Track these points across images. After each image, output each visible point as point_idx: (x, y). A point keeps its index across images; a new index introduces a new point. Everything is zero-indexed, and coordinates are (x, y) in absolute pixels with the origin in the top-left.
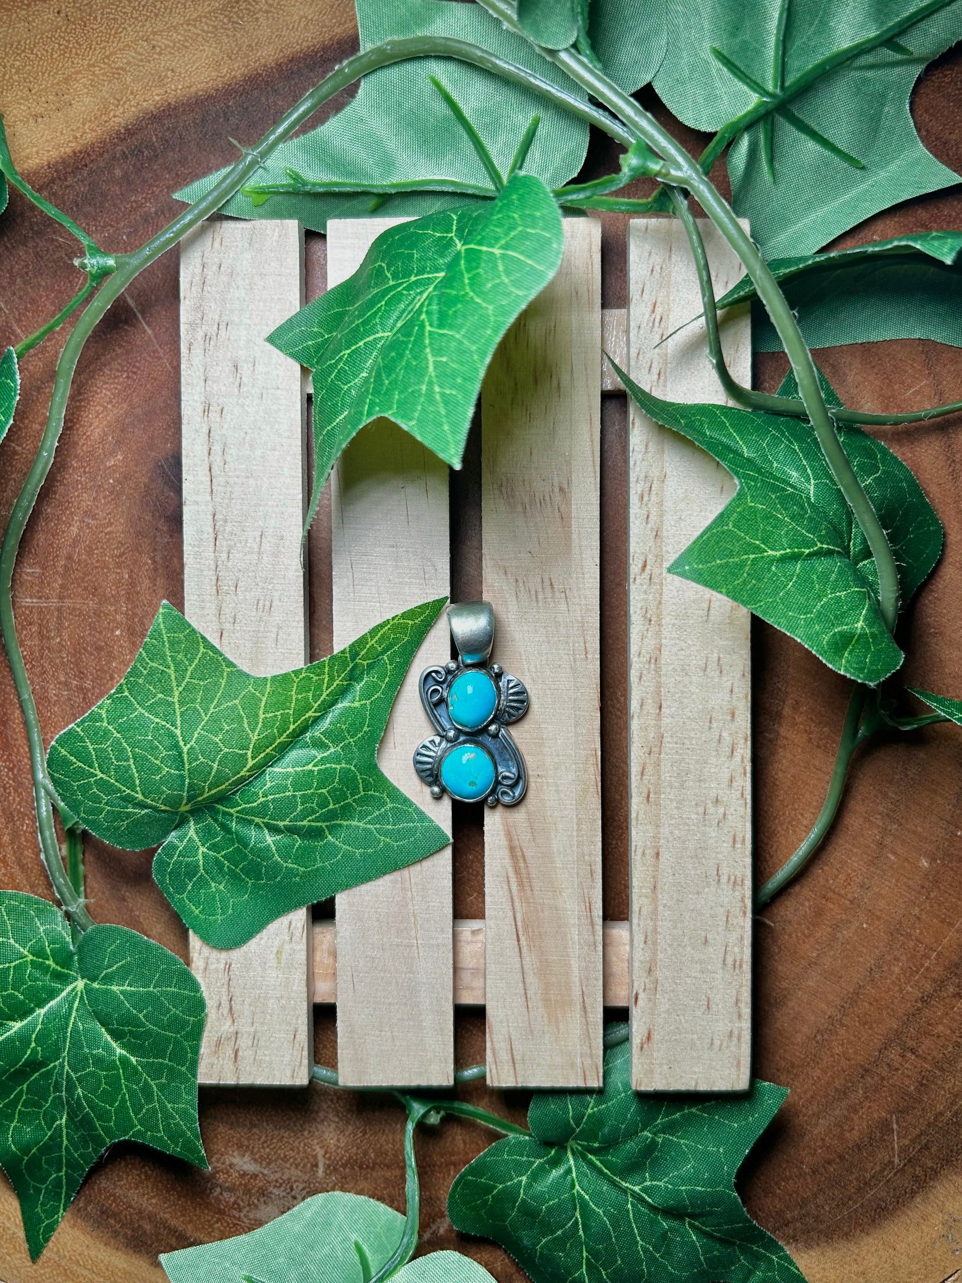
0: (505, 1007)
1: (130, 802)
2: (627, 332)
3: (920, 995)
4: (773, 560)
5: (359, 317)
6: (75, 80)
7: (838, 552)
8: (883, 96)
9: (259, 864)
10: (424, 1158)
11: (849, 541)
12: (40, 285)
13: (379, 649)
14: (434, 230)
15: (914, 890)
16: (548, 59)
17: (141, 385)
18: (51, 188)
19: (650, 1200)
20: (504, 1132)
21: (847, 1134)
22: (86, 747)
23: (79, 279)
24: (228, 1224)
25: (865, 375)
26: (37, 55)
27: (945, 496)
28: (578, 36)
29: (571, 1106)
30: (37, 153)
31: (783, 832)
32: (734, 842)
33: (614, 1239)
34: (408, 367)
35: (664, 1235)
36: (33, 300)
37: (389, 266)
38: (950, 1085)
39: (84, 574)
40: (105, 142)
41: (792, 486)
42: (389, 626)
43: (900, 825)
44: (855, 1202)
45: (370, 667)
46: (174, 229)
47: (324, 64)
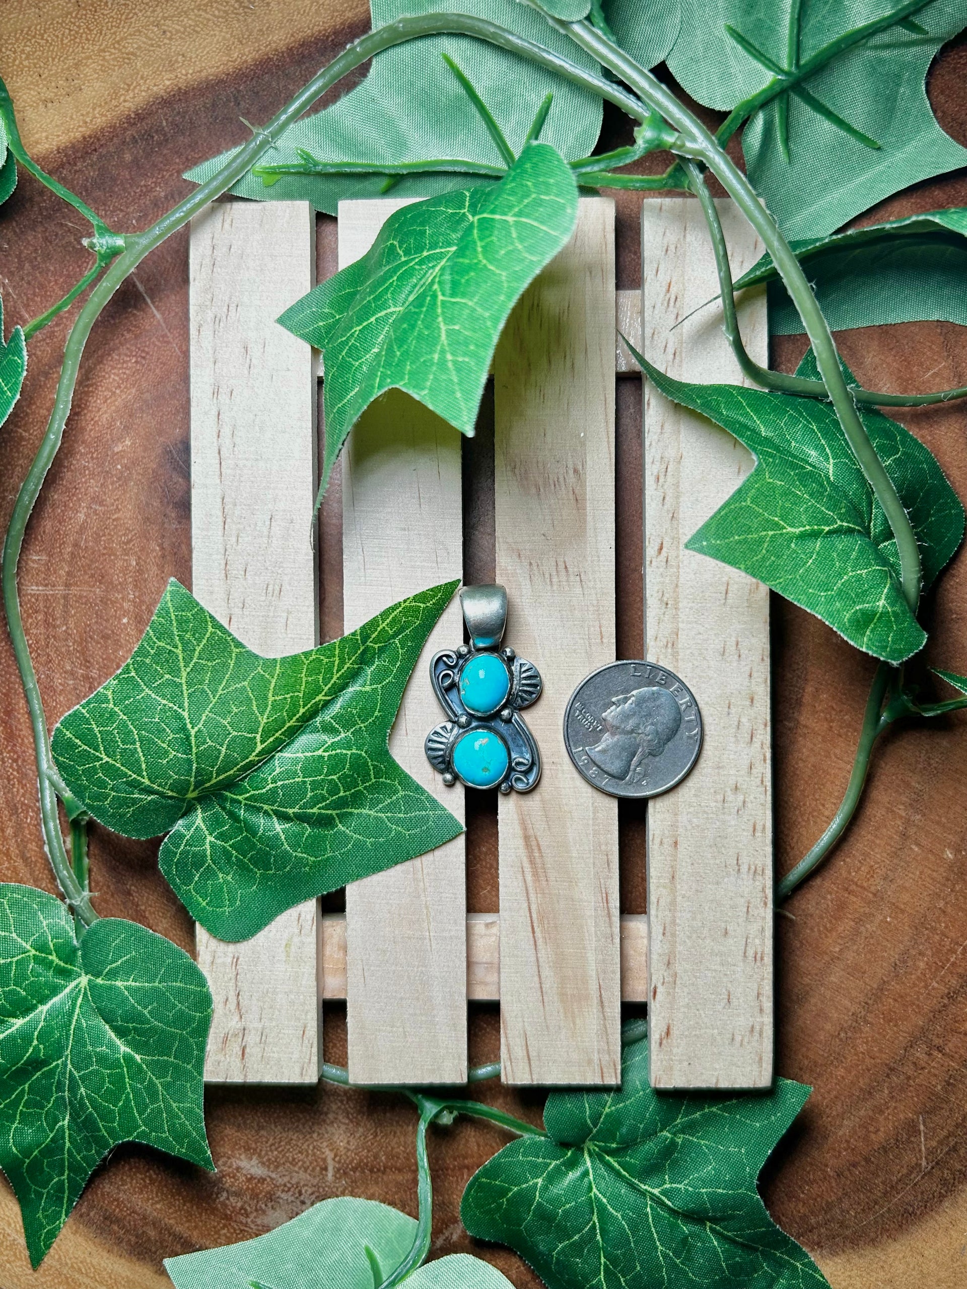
0: (520, 1001)
1: (136, 788)
2: (642, 312)
3: (946, 991)
4: (791, 538)
5: (370, 293)
6: (86, 64)
7: (859, 531)
8: (898, 76)
9: (268, 853)
10: (437, 1161)
11: (870, 522)
12: (49, 270)
13: (390, 632)
14: (446, 207)
15: (939, 883)
16: (562, 31)
17: (150, 370)
18: (61, 173)
19: (670, 1204)
20: (518, 1133)
21: (873, 1136)
24: (235, 1230)
25: (883, 358)
26: (47, 41)
28: (592, 9)
29: (587, 1103)
30: (47, 138)
31: (804, 823)
32: (754, 830)
33: (632, 1245)
34: (420, 337)
35: (684, 1241)
36: (42, 285)
37: (401, 243)
39: (91, 561)
40: (115, 127)
41: (810, 465)
42: (400, 609)
43: (924, 815)
44: (882, 1207)
45: (381, 650)
46: (185, 209)
47: (336, 46)
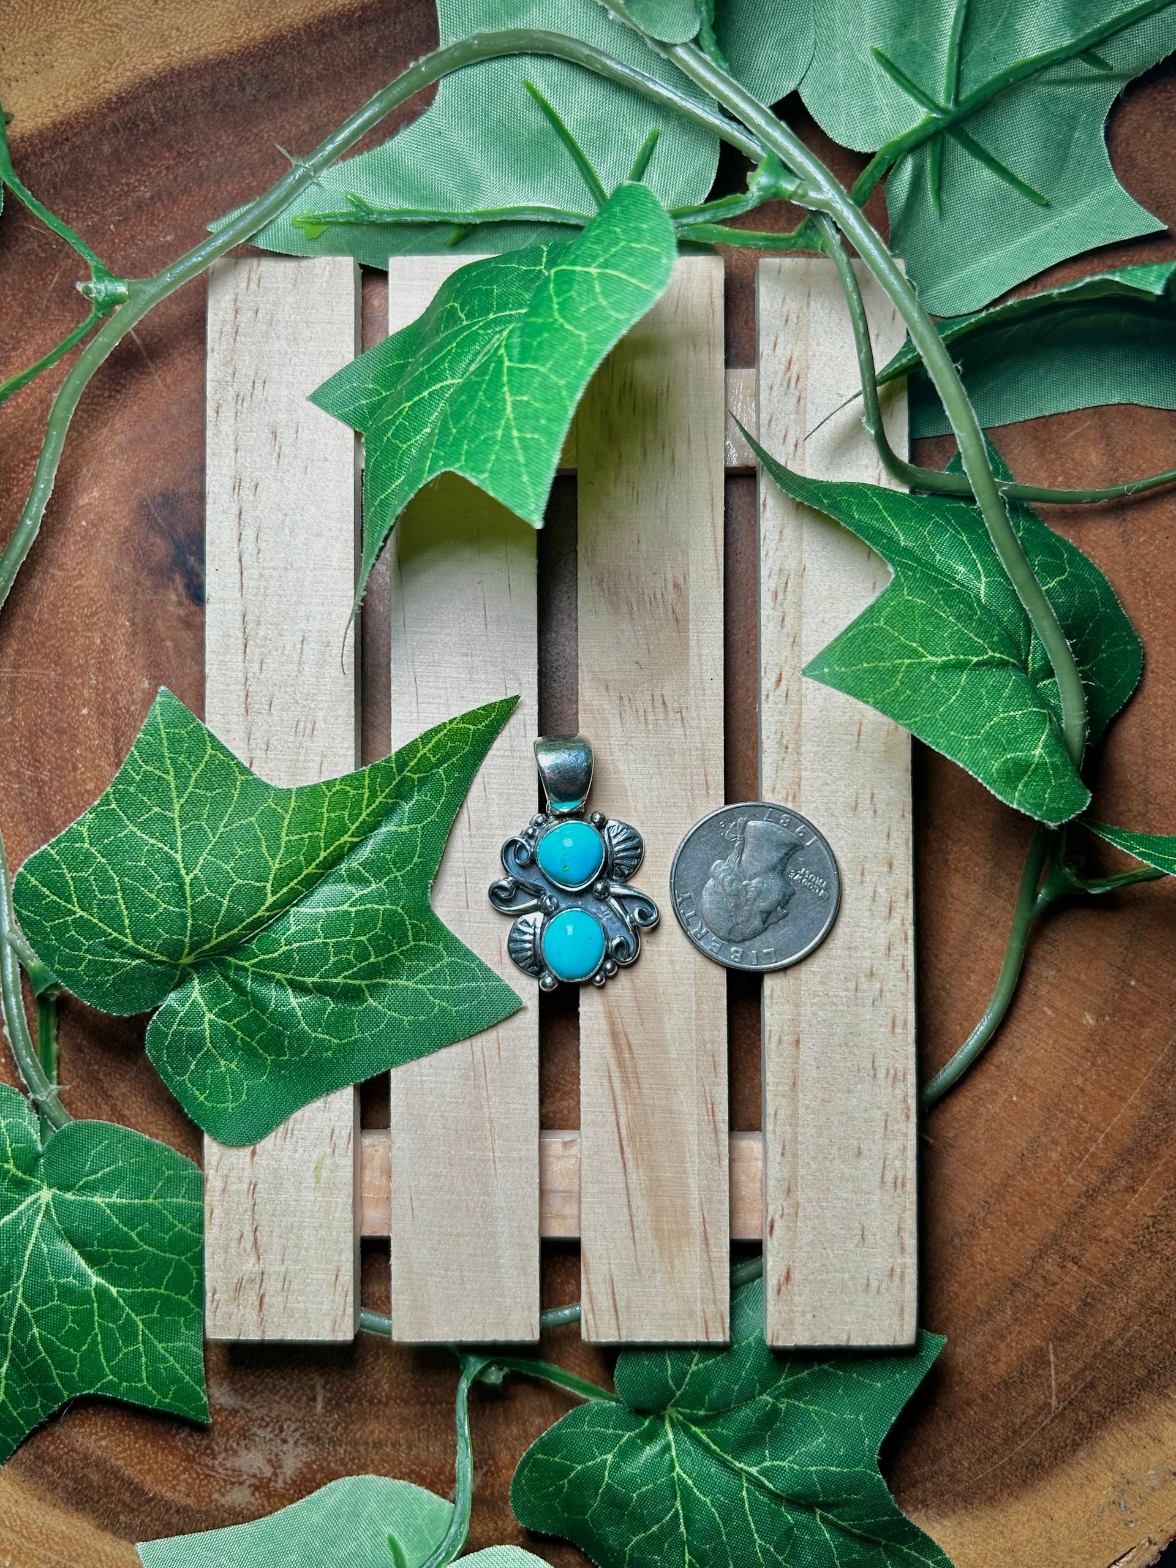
0: (605, 1238)
1: (117, 949)
2: (756, 396)
3: (1084, 1189)
4: (932, 668)
5: (424, 363)
6: (59, 37)
7: (1014, 665)
8: (1074, 118)
9: (280, 1035)
11: (1027, 655)
12: (6, 283)
13: (433, 759)
14: (519, 263)
15: (1077, 1054)
16: (663, 55)
18: (25, 166)
19: (770, 1486)
20: (586, 1397)
21: (992, 1368)
22: (62, 875)
23: (54, 275)
24: (198, 1474)
26: (14, 8)
27: (1114, 562)
28: (701, 29)
29: (669, 1359)
32: (894, 1025)
33: (724, 1538)
34: (480, 411)
35: (789, 1533)
37: (463, 305)
38: (1122, 1305)
39: (46, 637)
40: (92, 112)
41: (958, 583)
42: (445, 731)
43: (1059, 971)
44: (1002, 1457)
45: (422, 782)
46: (203, 253)
47: (363, 23)
